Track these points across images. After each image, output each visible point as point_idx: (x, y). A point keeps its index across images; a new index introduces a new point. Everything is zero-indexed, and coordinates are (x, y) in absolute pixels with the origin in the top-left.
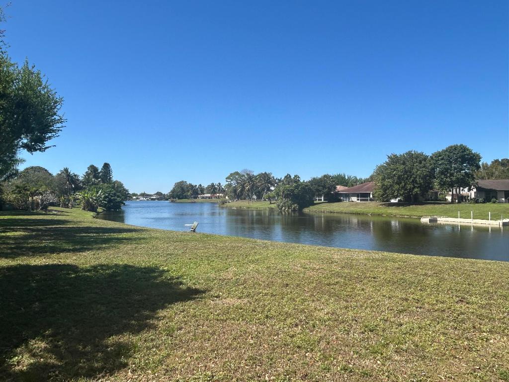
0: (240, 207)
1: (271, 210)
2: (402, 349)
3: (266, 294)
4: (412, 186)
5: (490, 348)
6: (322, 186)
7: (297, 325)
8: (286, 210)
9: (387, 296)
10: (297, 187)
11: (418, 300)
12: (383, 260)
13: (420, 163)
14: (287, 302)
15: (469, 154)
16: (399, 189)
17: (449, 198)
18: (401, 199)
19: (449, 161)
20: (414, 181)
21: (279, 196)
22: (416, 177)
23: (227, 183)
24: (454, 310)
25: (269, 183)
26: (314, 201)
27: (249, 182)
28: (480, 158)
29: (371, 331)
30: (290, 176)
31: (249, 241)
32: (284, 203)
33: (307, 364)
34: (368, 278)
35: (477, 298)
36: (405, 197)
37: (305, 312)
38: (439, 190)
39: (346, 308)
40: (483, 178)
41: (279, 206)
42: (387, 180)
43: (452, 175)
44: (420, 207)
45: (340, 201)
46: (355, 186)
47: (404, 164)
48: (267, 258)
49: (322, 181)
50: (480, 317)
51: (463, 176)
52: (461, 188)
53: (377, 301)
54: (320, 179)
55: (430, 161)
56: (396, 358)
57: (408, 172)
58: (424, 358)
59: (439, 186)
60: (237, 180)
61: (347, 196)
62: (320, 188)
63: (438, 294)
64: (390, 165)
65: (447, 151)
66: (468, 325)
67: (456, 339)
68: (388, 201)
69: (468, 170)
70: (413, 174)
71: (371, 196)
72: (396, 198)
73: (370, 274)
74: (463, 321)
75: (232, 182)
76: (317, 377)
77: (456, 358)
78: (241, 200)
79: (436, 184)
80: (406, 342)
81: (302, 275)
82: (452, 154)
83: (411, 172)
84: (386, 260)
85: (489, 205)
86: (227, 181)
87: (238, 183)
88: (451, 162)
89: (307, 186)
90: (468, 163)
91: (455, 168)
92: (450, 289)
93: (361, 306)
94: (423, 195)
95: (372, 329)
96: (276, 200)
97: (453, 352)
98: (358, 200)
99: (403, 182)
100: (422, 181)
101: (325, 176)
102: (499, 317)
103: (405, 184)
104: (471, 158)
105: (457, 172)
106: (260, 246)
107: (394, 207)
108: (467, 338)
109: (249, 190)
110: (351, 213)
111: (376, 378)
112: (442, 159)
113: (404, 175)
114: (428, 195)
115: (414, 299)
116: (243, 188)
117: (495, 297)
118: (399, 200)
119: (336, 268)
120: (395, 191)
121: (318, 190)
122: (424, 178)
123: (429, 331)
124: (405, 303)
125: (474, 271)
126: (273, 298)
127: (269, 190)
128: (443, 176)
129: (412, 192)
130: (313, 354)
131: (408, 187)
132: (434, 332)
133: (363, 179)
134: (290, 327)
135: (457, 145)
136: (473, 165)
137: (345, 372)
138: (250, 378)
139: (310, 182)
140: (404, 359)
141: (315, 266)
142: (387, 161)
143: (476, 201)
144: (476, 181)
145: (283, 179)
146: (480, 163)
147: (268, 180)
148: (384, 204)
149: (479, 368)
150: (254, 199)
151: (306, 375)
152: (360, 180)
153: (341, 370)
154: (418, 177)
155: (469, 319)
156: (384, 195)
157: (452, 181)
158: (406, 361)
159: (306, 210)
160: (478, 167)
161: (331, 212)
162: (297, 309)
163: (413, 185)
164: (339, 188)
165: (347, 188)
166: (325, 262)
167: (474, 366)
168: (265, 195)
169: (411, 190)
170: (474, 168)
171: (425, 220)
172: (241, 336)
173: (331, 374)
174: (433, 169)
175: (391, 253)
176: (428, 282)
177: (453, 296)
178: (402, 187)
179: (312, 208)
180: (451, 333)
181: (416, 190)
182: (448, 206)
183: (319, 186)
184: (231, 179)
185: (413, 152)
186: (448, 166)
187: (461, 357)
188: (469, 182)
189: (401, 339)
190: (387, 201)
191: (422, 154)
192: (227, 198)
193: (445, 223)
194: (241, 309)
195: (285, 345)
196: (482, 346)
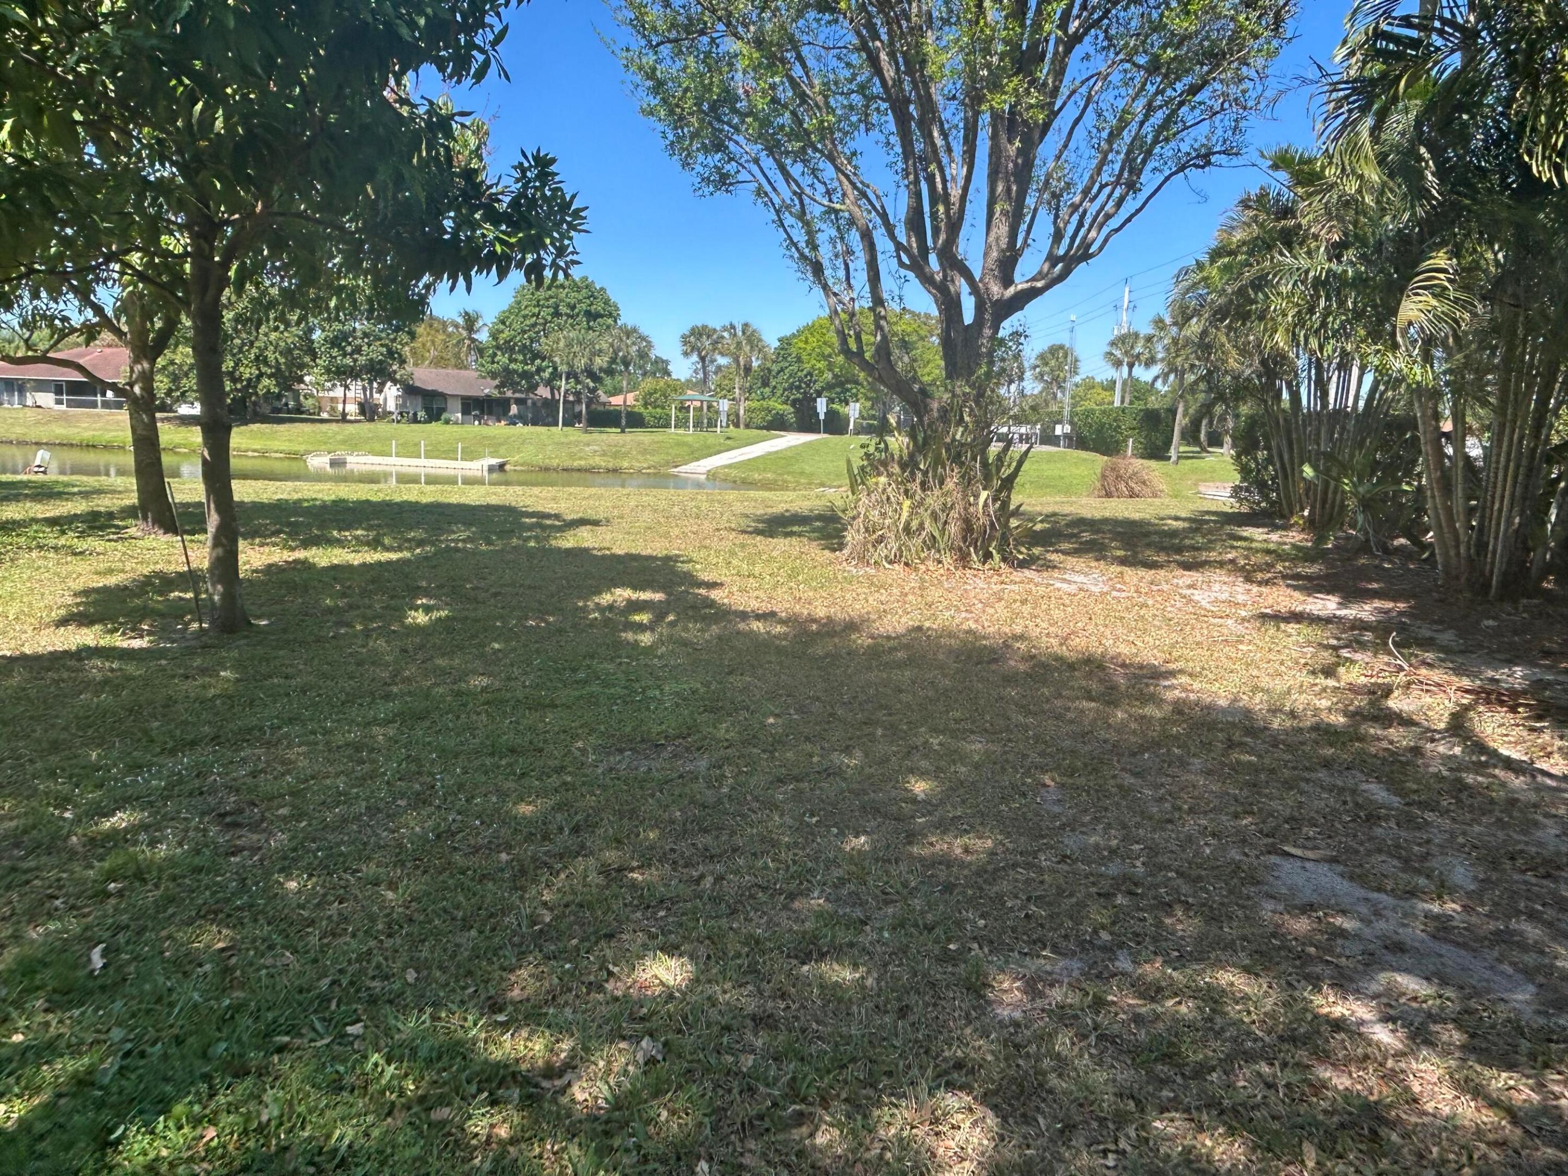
20: (260, 359)
22: (266, 348)
61: (18, 387)
68: (169, 409)
71: (112, 394)
98: (59, 402)
100: (280, 360)
103: (237, 365)
107: (193, 427)
122: (287, 351)
128: (335, 352)
143: (411, 417)
163: (259, 369)
169: (252, 383)
171: (319, 462)
181: (266, 382)
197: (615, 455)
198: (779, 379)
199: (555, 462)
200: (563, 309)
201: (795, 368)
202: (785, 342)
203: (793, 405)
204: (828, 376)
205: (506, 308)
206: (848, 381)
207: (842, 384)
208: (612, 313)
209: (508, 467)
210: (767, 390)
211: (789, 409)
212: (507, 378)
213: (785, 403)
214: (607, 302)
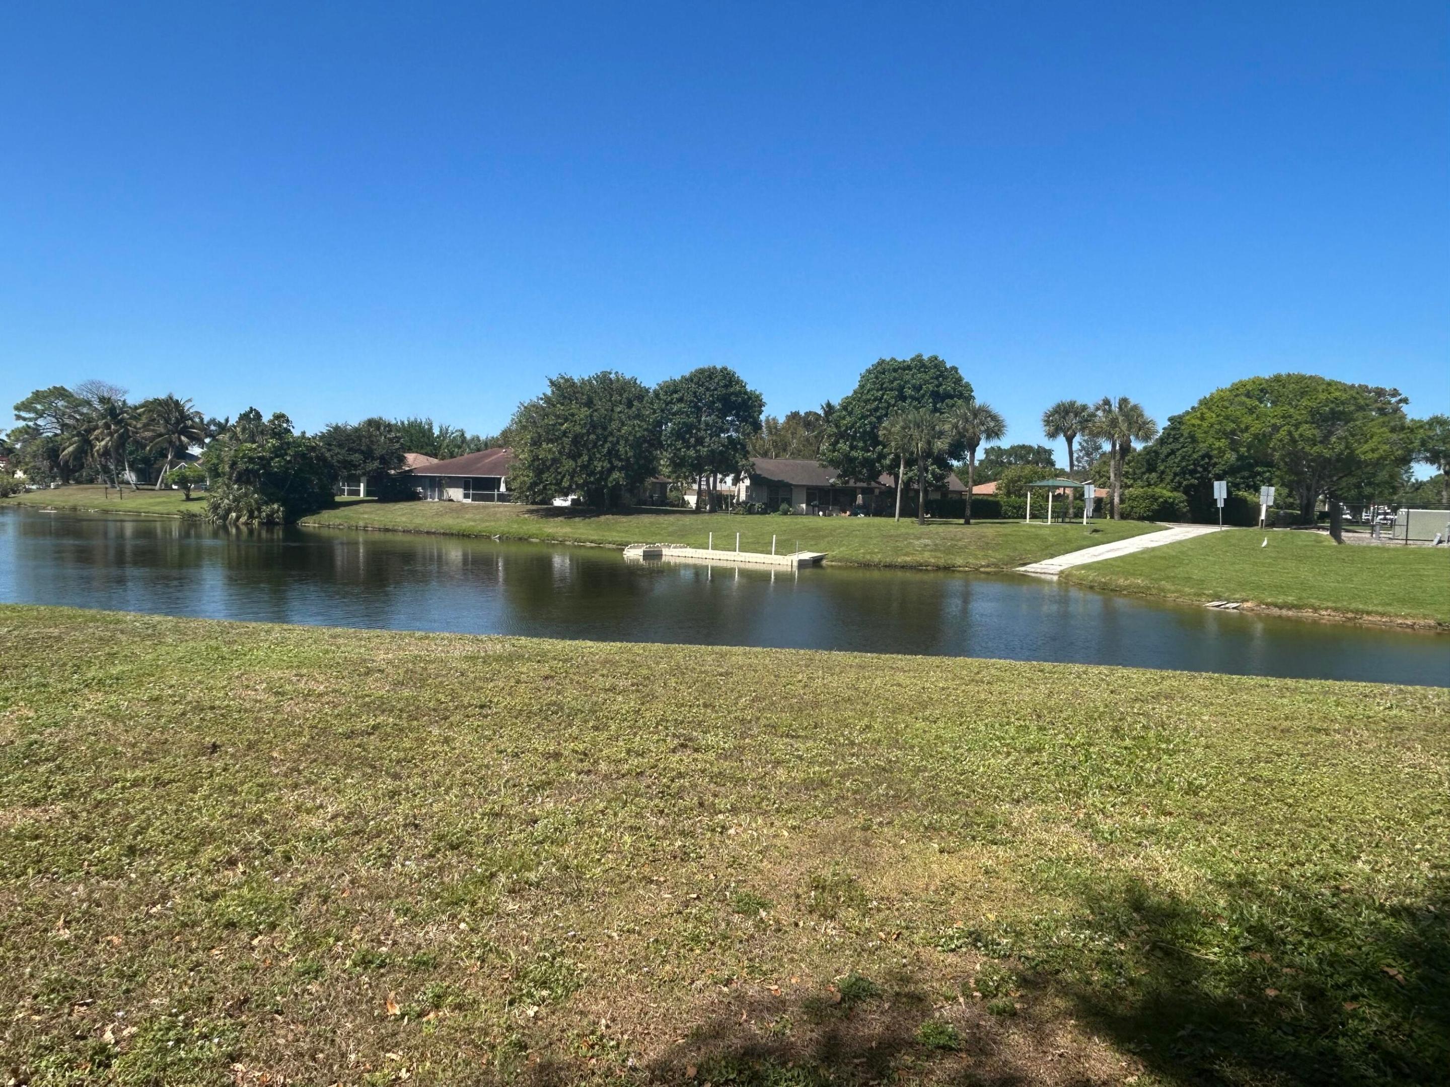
0: (74, 509)
1: (191, 520)
2: (526, 883)
3: (136, 783)
4: (606, 465)
5: (727, 847)
6: (362, 452)
7: (232, 863)
8: (243, 519)
9: (509, 750)
10: (278, 452)
11: (586, 755)
12: (510, 659)
13: (630, 405)
14: (206, 798)
15: (740, 392)
16: (574, 470)
17: (692, 500)
18: (578, 499)
19: (696, 406)
20: (612, 453)
21: (218, 475)
22: (618, 442)
23: (21, 424)
24: (665, 769)
25: (185, 431)
26: (334, 495)
27: (108, 426)
28: (762, 405)
29: (453, 847)
30: (258, 416)
31: (94, 619)
32: (236, 500)
33: (254, 969)
34: (466, 708)
35: (717, 735)
36: (589, 494)
37: (266, 822)
38: (669, 477)
39: (393, 794)
40: (765, 454)
41: (215, 507)
42: (544, 445)
43: (700, 441)
44: (624, 519)
45: (414, 497)
46: (459, 458)
47: (589, 404)
48: (155, 671)
49: (360, 438)
50: (718, 778)
51: (723, 446)
52: (719, 476)
53: (480, 767)
54: (356, 430)
55: (652, 403)
56: (511, 907)
57: (597, 426)
58: (576, 896)
59: (670, 469)
60: (59, 416)
61: (437, 484)
62: (357, 457)
63: (635, 734)
64: (554, 406)
65: (692, 380)
66: (690, 800)
67: (657, 839)
68: (547, 501)
69: (737, 431)
70: (611, 434)
71: (503, 488)
72: (566, 495)
73: (472, 697)
74: (679, 795)
75: (40, 422)
76: (278, 998)
77: (652, 882)
78: (78, 482)
79: (664, 464)
80: (540, 863)
81: (267, 715)
82: (702, 389)
83: (605, 429)
84: (520, 657)
85: (774, 520)
86: (18, 417)
87: (64, 426)
88: (699, 409)
89: (313, 449)
90: (737, 415)
91: (707, 424)
92: (664, 719)
93: (437, 785)
94: (631, 489)
95: (455, 841)
96: (206, 490)
97: (647, 870)
98: (466, 496)
99: (585, 452)
100: (630, 454)
101: (370, 422)
102: (754, 775)
103: (590, 459)
104: (744, 402)
105: (711, 436)
106: (134, 632)
107: (560, 519)
108: (683, 833)
109: (106, 453)
110: (444, 534)
111: (451, 969)
112: (680, 400)
113: (588, 433)
114: (645, 491)
115: (577, 752)
116: (86, 444)
117: (755, 731)
118: (573, 500)
119: (376, 687)
120: (564, 476)
121: (348, 465)
122: (637, 444)
123: (601, 826)
124: (553, 765)
125: (721, 675)
126: (160, 791)
127: (182, 454)
128: (679, 444)
129: (606, 480)
130: (274, 939)
131: (598, 466)
132: (610, 828)
133: (483, 437)
134: (208, 871)
135: (715, 368)
136: (746, 422)
137: (365, 969)
138: (46, 1048)
139: (323, 437)
140: (528, 906)
141: (312, 685)
142: (549, 392)
143: (748, 508)
144: (752, 459)
145: (233, 421)
146: (762, 417)
147: (178, 422)
148: (537, 511)
149: (698, 898)
150: (128, 483)
151: (246, 1001)
152: (473, 439)
153: (355, 965)
154: (622, 442)
155: (694, 786)
156: (534, 484)
157: (699, 457)
158: (535, 912)
159: (309, 523)
160: (757, 426)
161: (387, 530)
162: (239, 816)
163: (610, 462)
164: (415, 461)
165: (435, 461)
166: (345, 673)
167: (687, 893)
168: (167, 472)
169: (605, 475)
170: (749, 429)
171: (634, 554)
172: (28, 922)
173: (322, 984)
174: (659, 424)
175: (535, 640)
176: (615, 708)
177: (667, 735)
178: (584, 467)
179: (327, 517)
180: (648, 826)
181: (616, 475)
182: (688, 520)
183: (351, 450)
184: (36, 411)
185: (612, 376)
186: (692, 419)
187: (662, 879)
188: (737, 462)
189: (529, 857)
190: (543, 502)
191: (633, 383)
192: (19, 474)
193: (678, 560)
194: (37, 837)
195: (184, 925)
196: (711, 845)
197: (948, 551)
198: (1170, 461)
199: (877, 558)
200: (908, 392)
201: (1189, 449)
202: (1176, 422)
203: (1186, 492)
204: (1231, 457)
205: (850, 394)
206: (1257, 464)
207: (1250, 467)
208: (963, 393)
209: (824, 562)
210: (1154, 475)
211: (1179, 496)
212: (847, 466)
213: (1175, 489)
214: (959, 380)
